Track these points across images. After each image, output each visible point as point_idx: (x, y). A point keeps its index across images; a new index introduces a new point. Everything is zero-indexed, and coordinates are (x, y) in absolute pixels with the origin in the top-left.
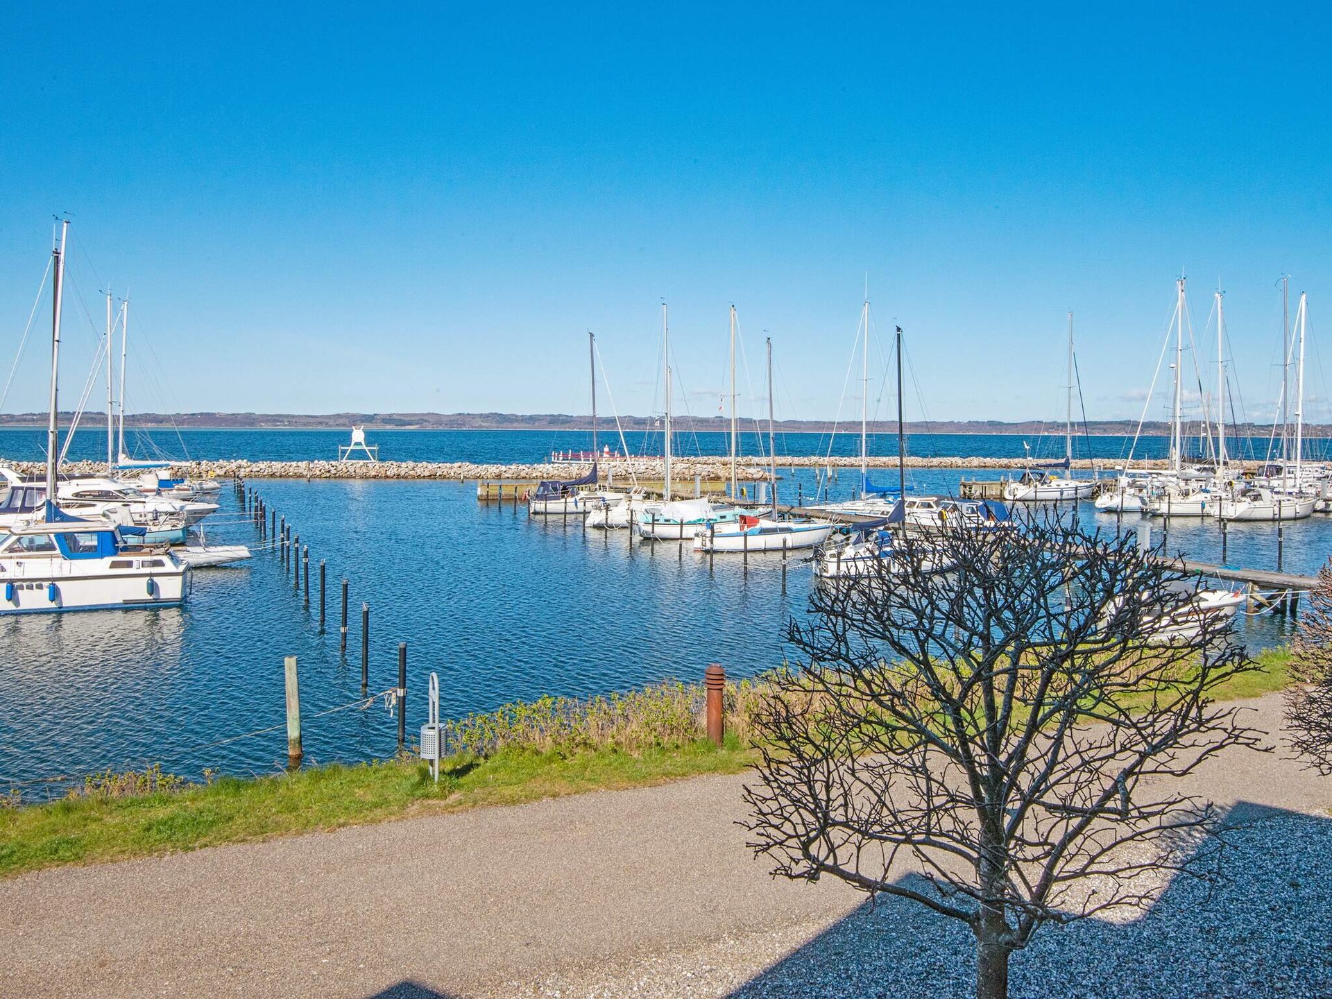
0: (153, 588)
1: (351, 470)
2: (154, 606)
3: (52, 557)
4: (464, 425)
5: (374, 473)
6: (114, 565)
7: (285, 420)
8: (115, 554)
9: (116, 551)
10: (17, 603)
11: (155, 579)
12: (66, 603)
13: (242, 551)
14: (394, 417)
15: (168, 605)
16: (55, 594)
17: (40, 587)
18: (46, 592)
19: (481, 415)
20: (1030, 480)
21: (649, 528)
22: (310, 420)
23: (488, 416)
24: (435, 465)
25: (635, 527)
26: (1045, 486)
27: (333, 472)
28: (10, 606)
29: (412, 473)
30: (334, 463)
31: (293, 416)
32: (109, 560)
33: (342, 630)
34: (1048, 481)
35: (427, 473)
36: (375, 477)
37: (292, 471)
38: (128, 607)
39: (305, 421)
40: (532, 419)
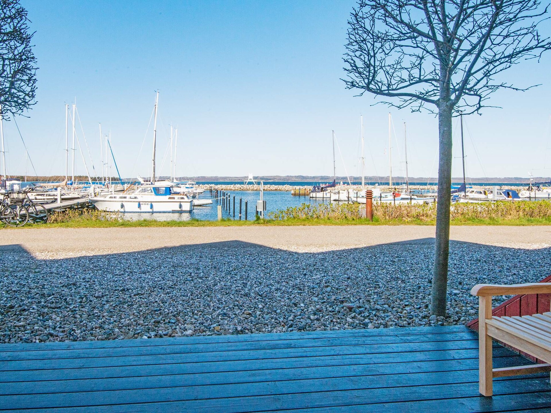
0: (181, 206)
1: (248, 188)
2: (181, 212)
3: (151, 195)
4: (289, 180)
5: (256, 189)
6: (170, 198)
7: (228, 179)
8: (170, 195)
9: (170, 193)
10: (141, 209)
11: (181, 203)
12: (154, 210)
13: (210, 201)
14: (265, 177)
15: (185, 212)
16: (152, 207)
17: (148, 204)
18: (149, 206)
19: (295, 176)
20: (532, 189)
21: (355, 199)
22: (236, 178)
23: (298, 177)
24: (277, 186)
25: (350, 199)
26: (540, 192)
27: (242, 188)
28: (138, 210)
29: (269, 189)
30: (242, 185)
31: (231, 177)
32: (168, 196)
33: (240, 215)
34: (542, 190)
35: (274, 189)
36: (256, 190)
37: (228, 188)
38: (174, 212)
39: (234, 179)
40: (314, 178)
